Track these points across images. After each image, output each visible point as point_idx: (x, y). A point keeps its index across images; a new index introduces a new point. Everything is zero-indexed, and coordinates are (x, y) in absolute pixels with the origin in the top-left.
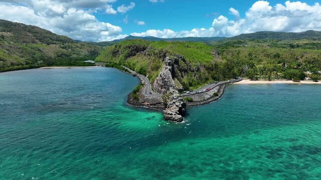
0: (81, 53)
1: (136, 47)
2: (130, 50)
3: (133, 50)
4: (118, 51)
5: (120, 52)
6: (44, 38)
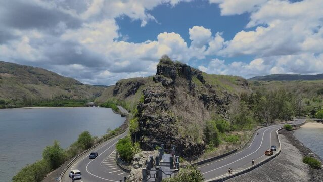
0: (85, 95)
1: (138, 83)
2: (131, 87)
3: (135, 87)
4: (118, 89)
5: (120, 90)
6: (48, 79)
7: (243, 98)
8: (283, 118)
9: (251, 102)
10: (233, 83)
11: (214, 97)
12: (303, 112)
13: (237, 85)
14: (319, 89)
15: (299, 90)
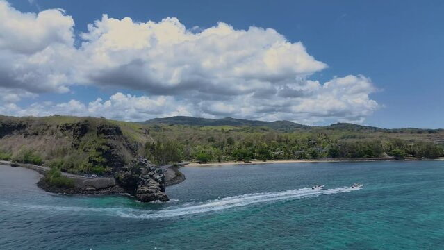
7: (148, 145)
8: (174, 161)
9: (153, 149)
10: (137, 131)
11: (129, 145)
12: (191, 157)
13: (140, 133)
14: (209, 137)
15: (195, 138)
